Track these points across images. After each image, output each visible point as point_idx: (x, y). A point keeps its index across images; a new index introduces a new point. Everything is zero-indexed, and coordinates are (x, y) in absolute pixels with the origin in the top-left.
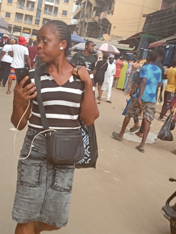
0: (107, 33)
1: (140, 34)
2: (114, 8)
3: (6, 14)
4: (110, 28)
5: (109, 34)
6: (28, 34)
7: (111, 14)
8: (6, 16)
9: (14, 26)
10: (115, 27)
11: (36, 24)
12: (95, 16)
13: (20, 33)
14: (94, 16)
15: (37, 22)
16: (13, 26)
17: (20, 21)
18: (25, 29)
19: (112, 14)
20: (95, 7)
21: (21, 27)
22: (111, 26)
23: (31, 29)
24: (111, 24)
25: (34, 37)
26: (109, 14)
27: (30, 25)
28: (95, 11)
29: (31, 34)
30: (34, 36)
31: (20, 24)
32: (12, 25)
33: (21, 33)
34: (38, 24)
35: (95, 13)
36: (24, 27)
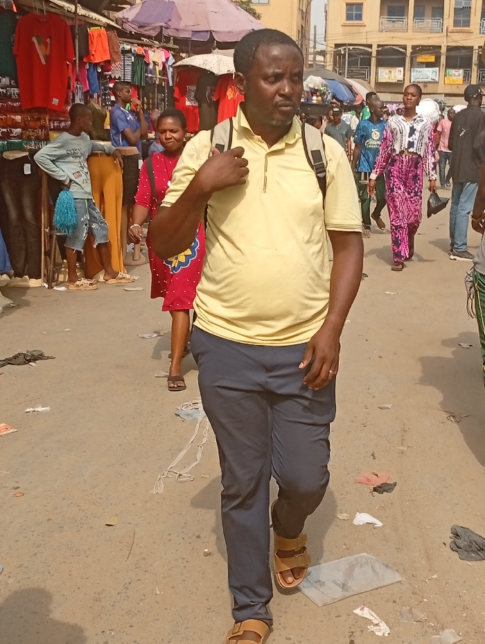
3: (347, 10)
6: (431, 69)
8: (349, 17)
9: (380, 49)
11: (456, 23)
13: (402, 69)
15: (463, 14)
16: (374, 50)
17: (398, 25)
18: (418, 50)
21: (405, 47)
23: (440, 47)
25: (455, 75)
27: (438, 32)
29: (443, 68)
30: (452, 72)
31: (399, 34)
32: (370, 46)
33: (404, 70)
34: (467, 24)
36: (414, 47)
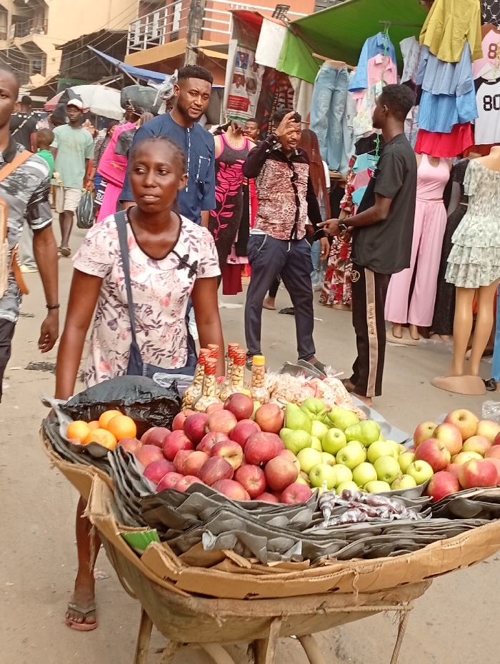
0: (41, 72)
2: (47, 20)
4: (45, 61)
5: (44, 76)
7: (42, 33)
10: (53, 60)
12: (15, 36)
14: (13, 36)
19: (46, 33)
20: (13, 16)
22: (46, 58)
24: (46, 54)
26: (39, 33)
28: (14, 25)
35: (14, 29)
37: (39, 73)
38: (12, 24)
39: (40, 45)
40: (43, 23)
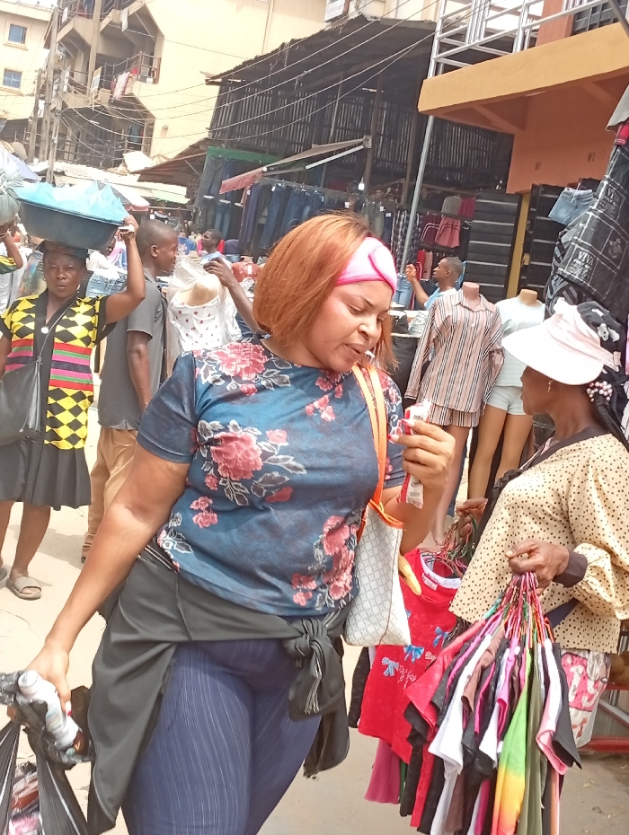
0: (142, 148)
1: (201, 148)
2: (160, 60)
4: (152, 130)
5: (147, 152)
7: (150, 80)
10: (166, 129)
12: (99, 89)
14: (97, 87)
19: (155, 81)
20: (98, 55)
22: (153, 124)
24: (154, 118)
26: (145, 82)
28: (100, 69)
35: (99, 76)
37: (138, 148)
38: (96, 68)
39: (144, 102)
40: (151, 64)
